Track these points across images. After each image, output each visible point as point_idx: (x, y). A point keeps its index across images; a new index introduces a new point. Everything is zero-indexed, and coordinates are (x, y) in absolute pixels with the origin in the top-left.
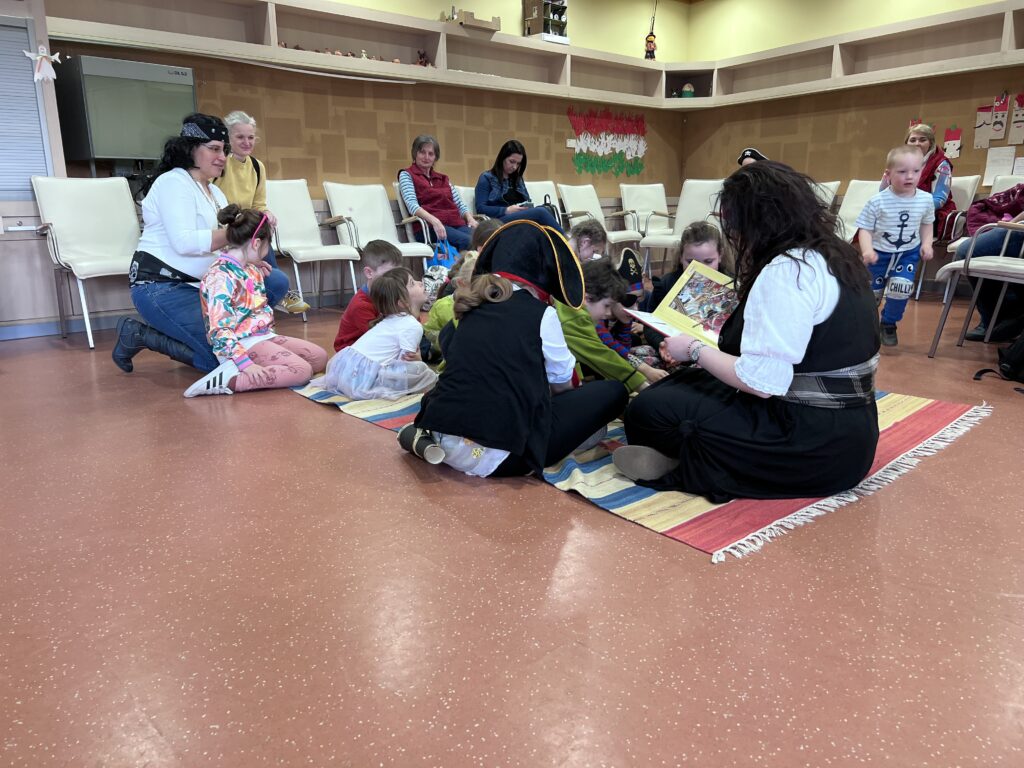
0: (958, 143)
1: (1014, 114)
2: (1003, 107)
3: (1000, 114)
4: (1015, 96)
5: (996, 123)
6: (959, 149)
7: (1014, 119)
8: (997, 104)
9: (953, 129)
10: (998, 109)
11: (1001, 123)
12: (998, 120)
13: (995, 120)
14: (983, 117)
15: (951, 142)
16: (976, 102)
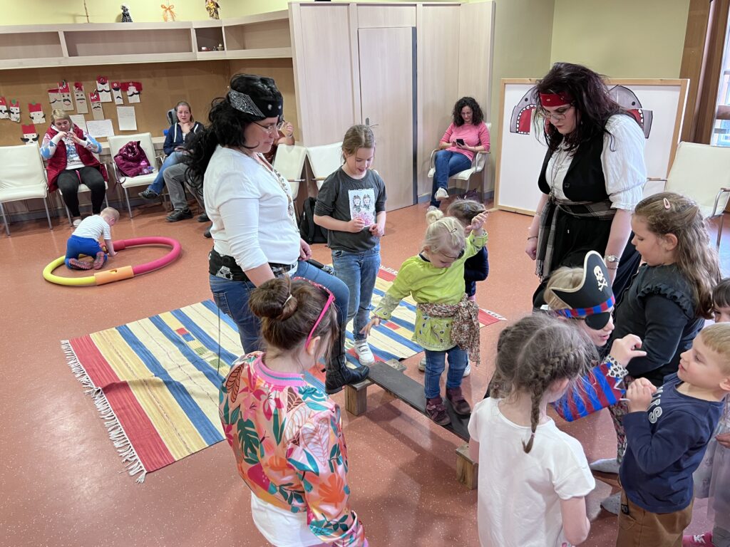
0: (41, 113)
1: (75, 94)
2: (66, 90)
3: (66, 94)
4: (74, 83)
5: (65, 100)
6: (44, 117)
7: (76, 98)
8: (61, 88)
9: (34, 104)
10: (62, 91)
11: (68, 100)
12: (66, 97)
13: (63, 98)
14: (53, 96)
15: (36, 113)
16: (44, 87)
